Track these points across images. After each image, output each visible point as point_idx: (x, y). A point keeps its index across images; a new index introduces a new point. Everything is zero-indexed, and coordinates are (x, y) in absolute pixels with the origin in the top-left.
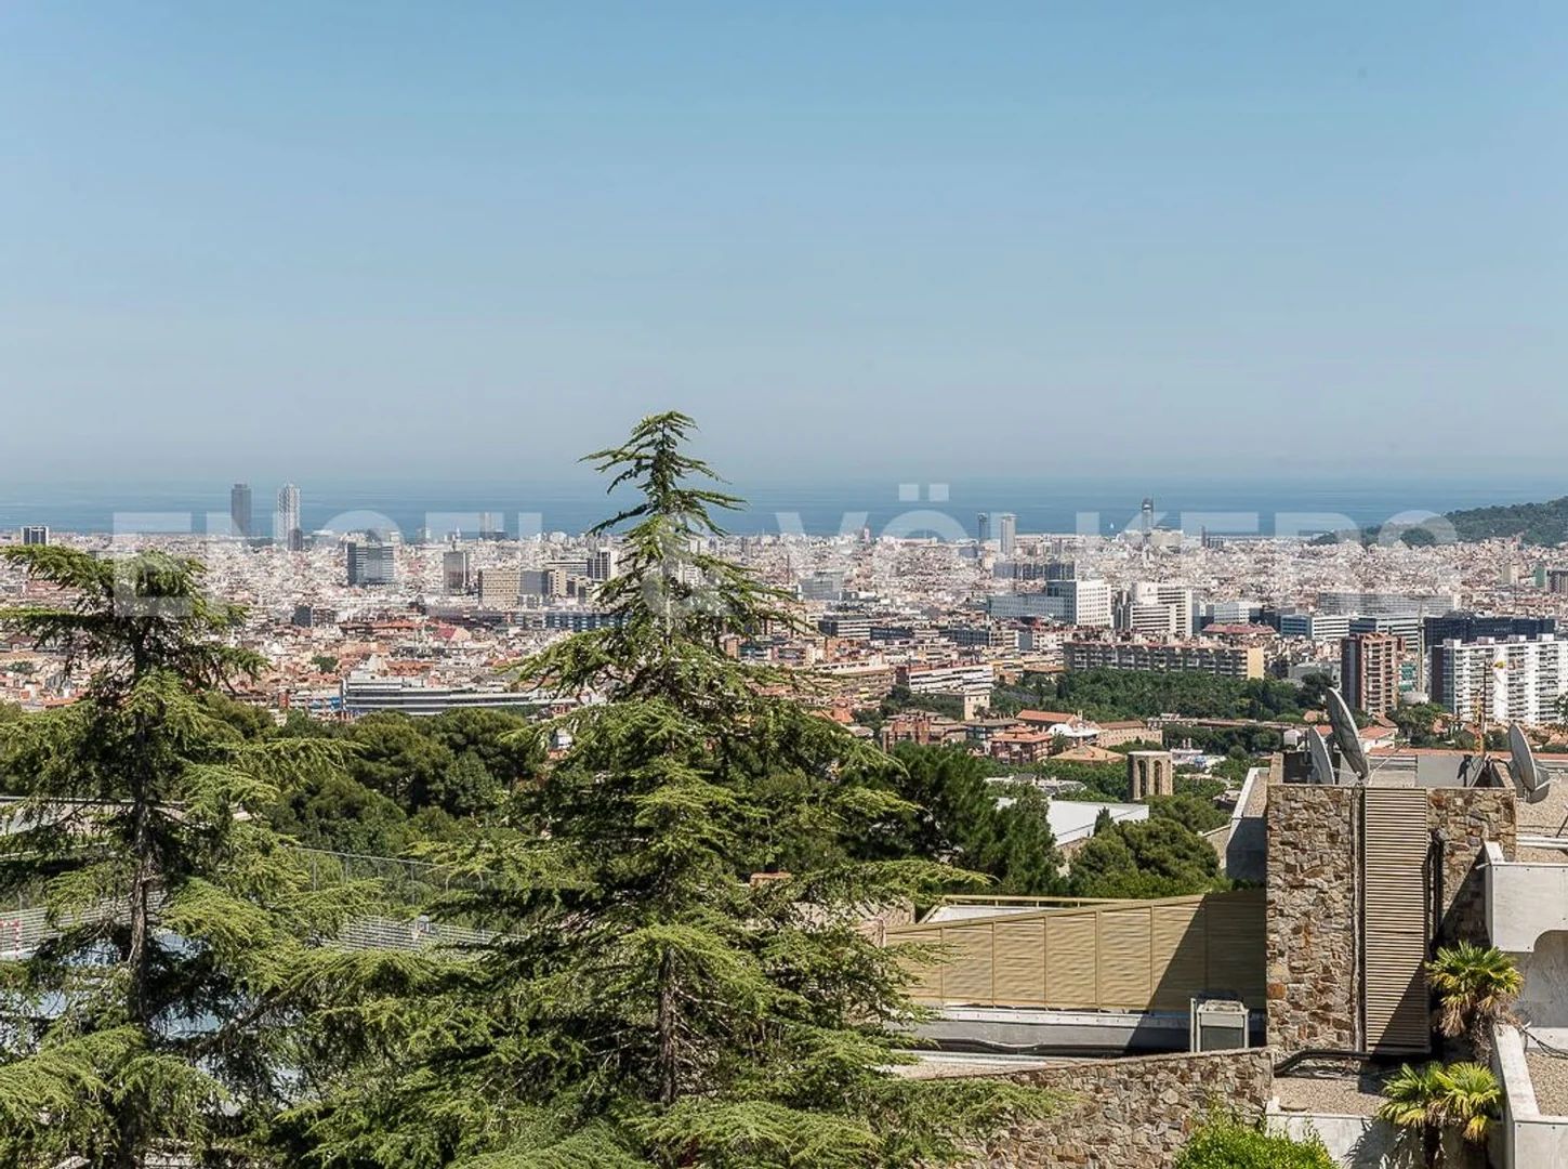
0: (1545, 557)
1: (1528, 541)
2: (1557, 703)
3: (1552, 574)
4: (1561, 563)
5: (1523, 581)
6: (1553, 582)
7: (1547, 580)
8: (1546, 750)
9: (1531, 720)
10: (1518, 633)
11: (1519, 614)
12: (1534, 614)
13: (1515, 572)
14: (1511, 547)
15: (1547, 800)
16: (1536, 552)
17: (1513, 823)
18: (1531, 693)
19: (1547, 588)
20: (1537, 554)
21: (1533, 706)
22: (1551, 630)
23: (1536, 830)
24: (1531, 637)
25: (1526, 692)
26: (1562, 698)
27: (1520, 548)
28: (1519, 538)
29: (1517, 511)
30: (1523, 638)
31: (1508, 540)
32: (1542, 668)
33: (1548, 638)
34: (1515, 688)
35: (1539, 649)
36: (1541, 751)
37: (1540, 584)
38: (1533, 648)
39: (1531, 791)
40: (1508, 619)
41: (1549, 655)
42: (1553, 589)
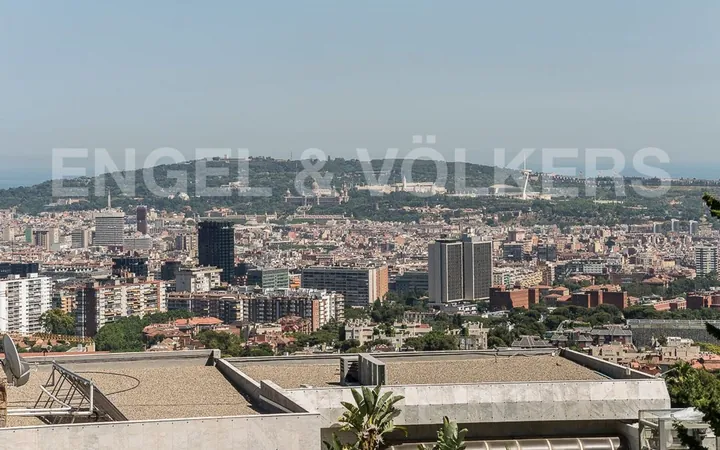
0: (32, 222)
1: (21, 211)
2: (40, 319)
3: (36, 233)
4: (42, 226)
5: (18, 238)
6: (37, 239)
7: (33, 237)
8: (34, 350)
9: (24, 331)
10: (14, 273)
11: (15, 260)
12: (25, 260)
13: (12, 233)
14: (10, 216)
15: (28, 383)
16: (26, 219)
17: (4, 400)
18: (24, 312)
19: (33, 242)
20: (26, 220)
21: (24, 321)
22: (36, 271)
23: (21, 404)
24: (23, 276)
25: (20, 312)
26: (44, 315)
27: (15, 217)
28: (14, 209)
29: (12, 192)
30: (17, 276)
31: (7, 211)
32: (31, 296)
33: (34, 275)
34: (13, 310)
35: (28, 284)
36: (30, 351)
37: (29, 240)
38: (24, 282)
39: (18, 378)
40: (7, 264)
41: (35, 287)
42: (37, 244)
